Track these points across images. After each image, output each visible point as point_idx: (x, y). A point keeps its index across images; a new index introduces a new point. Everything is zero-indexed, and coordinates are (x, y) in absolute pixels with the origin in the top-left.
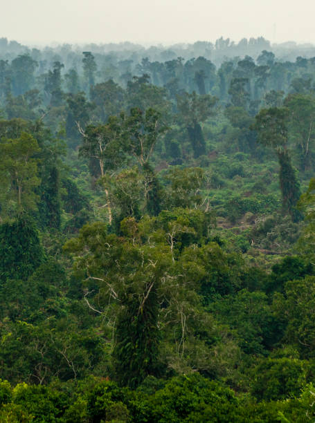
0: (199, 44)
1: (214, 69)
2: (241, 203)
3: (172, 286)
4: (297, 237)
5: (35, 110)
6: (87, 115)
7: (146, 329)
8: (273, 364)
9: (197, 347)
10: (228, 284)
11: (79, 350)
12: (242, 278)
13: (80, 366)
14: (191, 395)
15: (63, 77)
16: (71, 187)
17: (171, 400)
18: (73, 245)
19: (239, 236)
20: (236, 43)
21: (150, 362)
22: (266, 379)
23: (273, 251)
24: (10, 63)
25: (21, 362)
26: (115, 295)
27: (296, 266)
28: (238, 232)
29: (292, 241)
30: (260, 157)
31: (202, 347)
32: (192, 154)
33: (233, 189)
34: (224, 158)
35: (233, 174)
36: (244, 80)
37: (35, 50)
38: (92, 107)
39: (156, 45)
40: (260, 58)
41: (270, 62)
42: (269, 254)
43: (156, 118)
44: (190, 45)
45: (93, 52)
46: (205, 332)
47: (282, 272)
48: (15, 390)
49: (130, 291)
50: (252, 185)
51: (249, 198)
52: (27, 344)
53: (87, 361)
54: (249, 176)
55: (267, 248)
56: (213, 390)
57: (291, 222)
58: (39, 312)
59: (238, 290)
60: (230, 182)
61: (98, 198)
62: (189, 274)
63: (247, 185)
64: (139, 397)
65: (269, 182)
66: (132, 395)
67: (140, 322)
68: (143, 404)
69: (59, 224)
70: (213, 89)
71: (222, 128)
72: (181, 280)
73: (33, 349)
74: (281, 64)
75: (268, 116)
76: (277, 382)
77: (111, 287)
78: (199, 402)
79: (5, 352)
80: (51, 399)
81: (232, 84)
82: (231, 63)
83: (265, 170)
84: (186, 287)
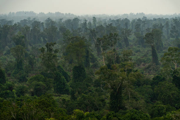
0: (125, 15)
1: (130, 22)
2: (141, 60)
3: (126, 84)
4: (158, 70)
5: (80, 33)
6: (96, 35)
7: (119, 96)
8: (156, 106)
9: (133, 101)
10: (140, 83)
11: (100, 102)
12: (144, 82)
13: (100, 106)
14: (136, 115)
15: (87, 24)
16: (92, 55)
17: (130, 117)
18: (98, 72)
19: (141, 69)
20: (135, 14)
21: (120, 105)
22: (154, 111)
23: (151, 74)
24: (72, 20)
25: (83, 105)
26: (110, 87)
27: (160, 78)
28: (140, 68)
29: (156, 71)
30: (144, 47)
31: (134, 102)
32: (125, 46)
33: (137, 56)
34: (134, 47)
35: (137, 52)
36: (139, 25)
37: (78, 16)
38: (97, 32)
39: (112, 15)
40: (143, 18)
41: (146, 20)
42: (149, 74)
43: (117, 36)
44: (122, 15)
45: (96, 17)
46: (135, 97)
47: (156, 80)
48: (85, 114)
49: (114, 85)
50: (143, 55)
51: (143, 59)
52: (85, 100)
53: (102, 105)
54: (142, 52)
55: (149, 73)
56: (142, 114)
57: (156, 66)
58: (87, 91)
59: (143, 85)
60: (137, 54)
61: (99, 59)
62: (131, 81)
63: (142, 55)
64: (121, 116)
65: (148, 54)
66: (119, 115)
67: (117, 94)
68: (122, 118)
69: (89, 66)
70: (130, 27)
71: (133, 38)
72: (128, 82)
73: (86, 102)
74: (149, 20)
75: (149, 35)
76: (157, 112)
77: (109, 84)
78: (138, 117)
79: (79, 102)
80: (96, 117)
81: (136, 26)
82: (134, 20)
83: (146, 50)
84: (130, 84)
